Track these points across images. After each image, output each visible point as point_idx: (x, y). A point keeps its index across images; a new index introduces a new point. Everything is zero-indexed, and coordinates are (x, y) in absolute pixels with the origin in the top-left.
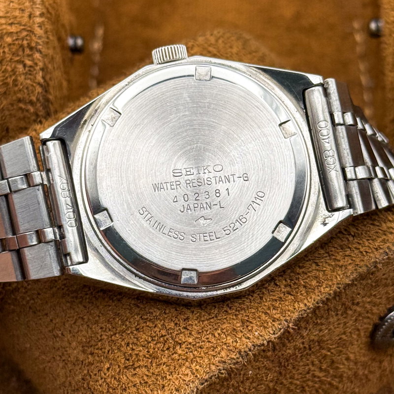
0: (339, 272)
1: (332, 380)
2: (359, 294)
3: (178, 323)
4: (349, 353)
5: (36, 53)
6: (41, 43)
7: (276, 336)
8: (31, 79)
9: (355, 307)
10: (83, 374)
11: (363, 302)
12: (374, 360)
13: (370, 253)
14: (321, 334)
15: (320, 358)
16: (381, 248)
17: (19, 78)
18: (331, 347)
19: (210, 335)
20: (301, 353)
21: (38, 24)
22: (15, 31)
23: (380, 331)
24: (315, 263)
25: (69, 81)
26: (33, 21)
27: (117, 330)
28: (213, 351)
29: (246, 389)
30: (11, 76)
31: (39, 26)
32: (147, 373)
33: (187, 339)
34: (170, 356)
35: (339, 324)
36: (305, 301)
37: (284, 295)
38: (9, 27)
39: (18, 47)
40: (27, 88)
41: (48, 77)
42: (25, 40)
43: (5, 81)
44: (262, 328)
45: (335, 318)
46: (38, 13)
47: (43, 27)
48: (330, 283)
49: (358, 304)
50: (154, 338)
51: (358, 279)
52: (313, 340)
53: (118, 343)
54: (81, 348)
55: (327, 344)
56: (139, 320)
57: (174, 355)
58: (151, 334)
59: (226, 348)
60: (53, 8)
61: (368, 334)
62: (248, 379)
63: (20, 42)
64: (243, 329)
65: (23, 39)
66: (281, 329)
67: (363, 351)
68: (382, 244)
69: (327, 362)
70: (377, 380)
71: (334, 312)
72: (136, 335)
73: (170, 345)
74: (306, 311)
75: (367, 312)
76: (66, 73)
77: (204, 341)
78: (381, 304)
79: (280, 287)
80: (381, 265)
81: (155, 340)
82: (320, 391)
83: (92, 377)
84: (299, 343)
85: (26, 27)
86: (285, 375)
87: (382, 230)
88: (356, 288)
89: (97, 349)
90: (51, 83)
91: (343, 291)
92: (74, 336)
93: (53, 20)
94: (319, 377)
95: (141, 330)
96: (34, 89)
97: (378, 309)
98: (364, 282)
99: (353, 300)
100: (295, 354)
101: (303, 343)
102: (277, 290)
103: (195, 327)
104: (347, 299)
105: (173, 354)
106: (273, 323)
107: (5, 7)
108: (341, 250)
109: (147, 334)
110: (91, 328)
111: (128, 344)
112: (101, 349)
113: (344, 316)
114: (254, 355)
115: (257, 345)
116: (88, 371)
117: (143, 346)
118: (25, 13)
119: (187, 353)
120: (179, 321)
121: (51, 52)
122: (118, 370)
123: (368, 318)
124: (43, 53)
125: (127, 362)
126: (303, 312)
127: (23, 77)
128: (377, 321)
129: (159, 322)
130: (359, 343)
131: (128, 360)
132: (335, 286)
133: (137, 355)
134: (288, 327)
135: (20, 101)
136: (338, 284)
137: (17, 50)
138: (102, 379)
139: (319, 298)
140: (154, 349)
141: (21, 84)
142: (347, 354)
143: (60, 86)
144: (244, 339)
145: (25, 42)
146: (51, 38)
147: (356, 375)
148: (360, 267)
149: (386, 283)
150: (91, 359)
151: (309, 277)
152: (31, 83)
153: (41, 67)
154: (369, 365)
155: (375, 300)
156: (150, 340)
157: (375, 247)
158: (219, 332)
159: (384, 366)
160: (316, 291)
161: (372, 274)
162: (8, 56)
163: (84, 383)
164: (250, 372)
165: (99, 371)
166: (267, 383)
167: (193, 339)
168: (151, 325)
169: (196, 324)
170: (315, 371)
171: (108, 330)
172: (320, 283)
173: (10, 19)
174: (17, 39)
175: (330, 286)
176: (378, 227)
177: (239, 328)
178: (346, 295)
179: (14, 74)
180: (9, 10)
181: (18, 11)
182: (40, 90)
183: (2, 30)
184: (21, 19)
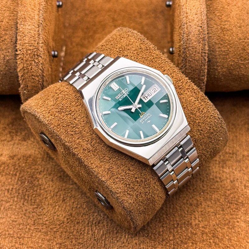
5: (39, 57)
6: (42, 54)
8: (37, 67)
17: (33, 67)
22: (32, 49)
25: (51, 68)
26: (39, 45)
30: (29, 66)
31: (41, 47)
38: (29, 47)
39: (33, 55)
40: (36, 71)
41: (43, 67)
42: (35, 52)
43: (27, 68)
46: (41, 42)
60: (47, 40)
76: (51, 65)
85: (36, 47)
90: (45, 69)
93: (46, 45)
96: (38, 71)
107: (28, 39)
118: (36, 42)
121: (45, 57)
124: (42, 58)
127: (34, 66)
135: (33, 75)
137: (33, 56)
141: (34, 69)
143: (48, 70)
146: (45, 52)
153: (41, 63)
173: (30, 44)
174: (32, 52)
179: (31, 65)
180: (29, 40)
181: (33, 41)
182: (41, 72)
183: (26, 48)
184: (34, 44)
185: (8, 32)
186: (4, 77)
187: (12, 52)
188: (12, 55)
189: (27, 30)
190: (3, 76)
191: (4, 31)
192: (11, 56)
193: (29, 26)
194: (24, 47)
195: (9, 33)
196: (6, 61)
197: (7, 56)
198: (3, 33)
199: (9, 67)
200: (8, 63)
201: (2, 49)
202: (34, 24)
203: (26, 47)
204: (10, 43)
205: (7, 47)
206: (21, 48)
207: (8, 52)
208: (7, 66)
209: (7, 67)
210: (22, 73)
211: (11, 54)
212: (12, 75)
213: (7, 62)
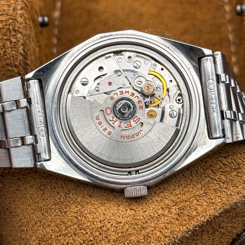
0: (212, 208)
2: (224, 221)
3: (102, 233)
5: (18, 33)
6: (22, 27)
8: (15, 51)
9: (221, 230)
11: (226, 226)
13: (233, 196)
16: (241, 193)
17: (7, 50)
21: (19, 14)
22: (4, 19)
24: (196, 199)
26: (16, 13)
27: (61, 233)
30: (2, 49)
31: (20, 16)
35: (209, 240)
36: (187, 226)
37: (174, 220)
39: (6, 30)
40: (13, 57)
42: (11, 25)
45: (207, 236)
46: (19, 8)
47: (22, 16)
48: (205, 215)
49: (223, 227)
50: (85, 241)
51: (224, 213)
53: (62, 242)
56: (77, 228)
58: (84, 238)
63: (8, 27)
64: (144, 241)
65: (9, 25)
68: (242, 190)
71: (206, 232)
72: (73, 238)
74: (187, 232)
75: (229, 232)
78: (239, 227)
79: (172, 214)
80: (240, 204)
81: (85, 243)
87: (243, 180)
88: (222, 218)
91: (213, 220)
93: (29, 10)
95: (78, 235)
96: (17, 57)
97: (237, 230)
98: (228, 214)
99: (220, 225)
102: (170, 216)
103: (113, 237)
104: (216, 224)
106: (165, 239)
108: (214, 192)
109: (81, 238)
113: (213, 235)
118: (10, 8)
121: (28, 33)
123: (229, 235)
124: (23, 34)
127: (10, 49)
128: (235, 237)
129: (89, 230)
132: (208, 216)
134: (175, 242)
135: (8, 65)
136: (210, 215)
139: (197, 224)
141: (9, 54)
145: (11, 27)
146: (28, 23)
148: (226, 205)
149: (243, 215)
151: (192, 208)
153: (22, 43)
155: (235, 225)
156: (82, 242)
157: (237, 192)
160: (195, 219)
161: (234, 209)
168: (84, 232)
169: (113, 235)
172: (198, 214)
174: (5, 25)
175: (205, 216)
176: (240, 178)
177: (141, 240)
178: (215, 222)
179: (4, 48)
181: (6, 6)
182: (21, 58)
184: (8, 12)
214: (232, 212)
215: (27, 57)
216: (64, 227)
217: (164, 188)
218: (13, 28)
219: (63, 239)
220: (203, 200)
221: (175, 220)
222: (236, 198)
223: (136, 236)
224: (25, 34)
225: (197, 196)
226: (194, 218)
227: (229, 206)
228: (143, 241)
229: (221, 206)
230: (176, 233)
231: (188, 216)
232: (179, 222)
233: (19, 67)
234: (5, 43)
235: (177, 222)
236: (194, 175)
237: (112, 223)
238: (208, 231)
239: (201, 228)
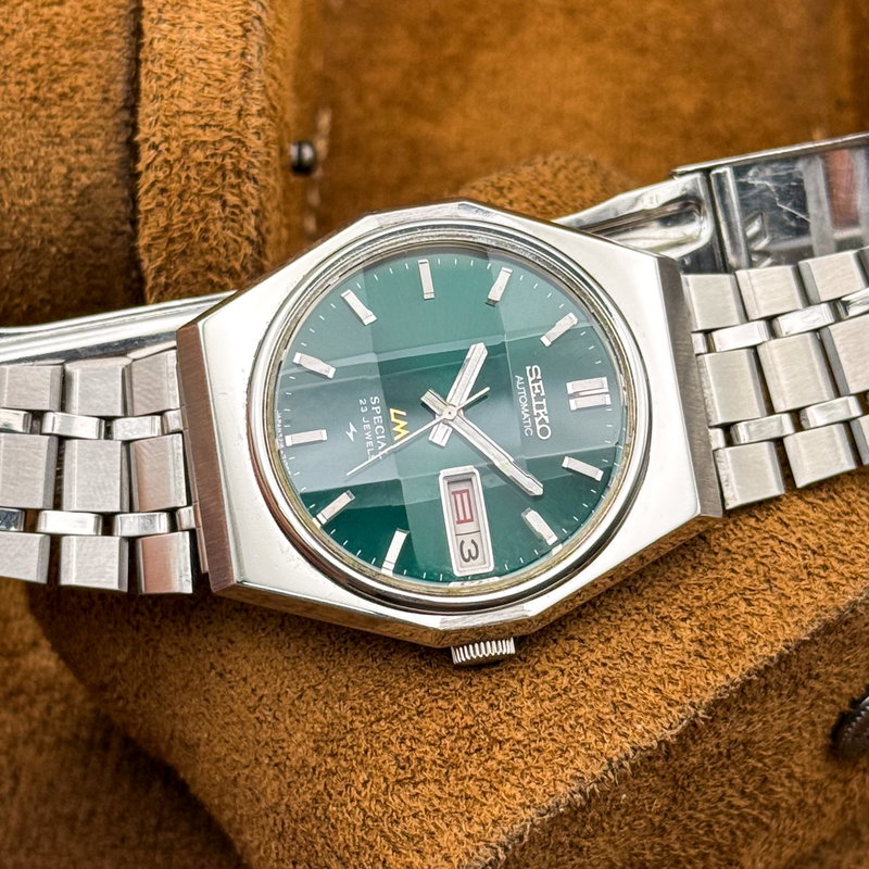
1: (761, 813)
2: (821, 659)
3: (496, 703)
4: (793, 766)
5: (247, 181)
6: (257, 164)
7: (675, 732)
8: (232, 229)
9: (812, 683)
10: (315, 791)
11: (826, 673)
12: (833, 778)
14: (750, 730)
15: (744, 773)
17: (212, 227)
18: (764, 753)
19: (555, 728)
20: (713, 763)
21: (253, 128)
22: (211, 140)
23: (851, 727)
24: (745, 600)
26: (245, 123)
28: (561, 756)
29: (613, 826)
30: (196, 222)
31: (254, 133)
32: (439, 794)
33: (513, 734)
34: (482, 763)
35: (782, 712)
36: (728, 671)
37: (690, 657)
38: (200, 132)
39: (214, 169)
40: (225, 246)
41: (263, 230)
42: (228, 157)
43: (187, 231)
44: (649, 717)
45: (777, 702)
46: (254, 109)
47: (261, 134)
48: (772, 639)
49: (818, 676)
50: (451, 730)
51: (822, 632)
52: (736, 741)
53: (385, 737)
54: (312, 744)
55: (759, 748)
57: (489, 763)
58: (447, 722)
59: (584, 751)
61: (827, 731)
62: (618, 808)
63: (219, 160)
64: (616, 718)
65: (224, 156)
66: (682, 720)
67: (818, 762)
69: (754, 781)
70: (837, 814)
71: (776, 691)
72: (417, 723)
73: (482, 743)
74: (727, 687)
75: (832, 692)
77: (544, 739)
78: (857, 677)
79: (682, 641)
80: (863, 608)
81: (452, 734)
82: (738, 833)
83: (334, 797)
84: (710, 747)
85: (231, 134)
86: (682, 803)
88: (816, 647)
89: (343, 747)
90: (268, 237)
91: (794, 653)
92: (298, 721)
94: (738, 808)
96: (238, 248)
97: (850, 687)
98: (831, 638)
99: (810, 670)
100: (703, 765)
101: (718, 746)
102: (677, 646)
103: (527, 712)
104: (800, 667)
105: (486, 761)
106: (669, 709)
107: (194, 93)
109: (439, 722)
110: (331, 709)
111: (403, 740)
112: (352, 748)
113: (792, 698)
114: (633, 767)
115: (640, 748)
116: (325, 785)
117: (430, 744)
118: (230, 108)
119: (513, 759)
120: (497, 699)
121: (271, 181)
122: (384, 786)
123: (833, 701)
125: (402, 772)
126: (723, 690)
127: (219, 224)
128: (847, 708)
129: (459, 700)
130: (812, 747)
131: (403, 768)
132: (781, 643)
133: (420, 760)
134: (696, 716)
135: (209, 268)
136: (786, 640)
137: (213, 175)
138: (352, 801)
139: (752, 665)
140: (452, 750)
141: (216, 237)
142: (789, 767)
144: (616, 736)
145: (228, 161)
146: (274, 153)
147: (801, 804)
148: (826, 611)
150: (331, 764)
151: (735, 625)
152: (235, 237)
153: (254, 208)
154: (826, 788)
155: (846, 670)
156: (444, 732)
158: (572, 722)
159: (851, 790)
160: (748, 651)
161: (846, 624)
162: (196, 186)
163: (317, 808)
164: (624, 796)
165: (347, 786)
166: (650, 816)
167: (524, 735)
168: (446, 705)
169: (528, 707)
170: (732, 796)
171: (364, 713)
172: (754, 638)
173: (202, 118)
175: (772, 644)
177: (608, 717)
178: (799, 660)
179: (203, 219)
180: (201, 100)
181: (217, 103)
182: (249, 250)
183: (186, 136)
184: (222, 119)
185: (87, 55)
186: (60, 270)
187: (108, 152)
188: (105, 166)
189: (188, 48)
190: (57, 266)
191: (68, 48)
192: (103, 170)
193: (199, 28)
194: (173, 131)
195: (96, 59)
196: (74, 193)
197: (84, 169)
198: (66, 60)
199: (90, 224)
200: (83, 204)
201: (57, 135)
202: (223, 22)
203: (184, 133)
204: (98, 109)
205: (82, 126)
206: (159, 134)
207: (89, 150)
208: (77, 218)
209: (78, 224)
210: (158, 256)
211: (100, 160)
212: (103, 261)
213: (81, 199)
214: (843, 632)
215: (264, 248)
216: (387, 697)
217: (654, 576)
218: (233, 163)
219: (388, 728)
220: (765, 600)
221: (693, 657)
222: (851, 593)
223: (592, 707)
224: (264, 183)
225: (748, 592)
226: (743, 649)
227: (835, 614)
228: (613, 717)
229: (814, 614)
230: (698, 691)
231: (728, 644)
232: (704, 662)
233: (239, 276)
234: (207, 206)
235: (699, 661)
236: (733, 537)
237: (522, 676)
238: (780, 687)
239: (763, 676)
